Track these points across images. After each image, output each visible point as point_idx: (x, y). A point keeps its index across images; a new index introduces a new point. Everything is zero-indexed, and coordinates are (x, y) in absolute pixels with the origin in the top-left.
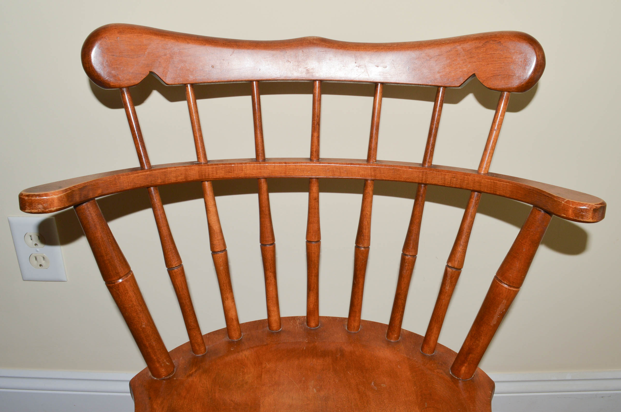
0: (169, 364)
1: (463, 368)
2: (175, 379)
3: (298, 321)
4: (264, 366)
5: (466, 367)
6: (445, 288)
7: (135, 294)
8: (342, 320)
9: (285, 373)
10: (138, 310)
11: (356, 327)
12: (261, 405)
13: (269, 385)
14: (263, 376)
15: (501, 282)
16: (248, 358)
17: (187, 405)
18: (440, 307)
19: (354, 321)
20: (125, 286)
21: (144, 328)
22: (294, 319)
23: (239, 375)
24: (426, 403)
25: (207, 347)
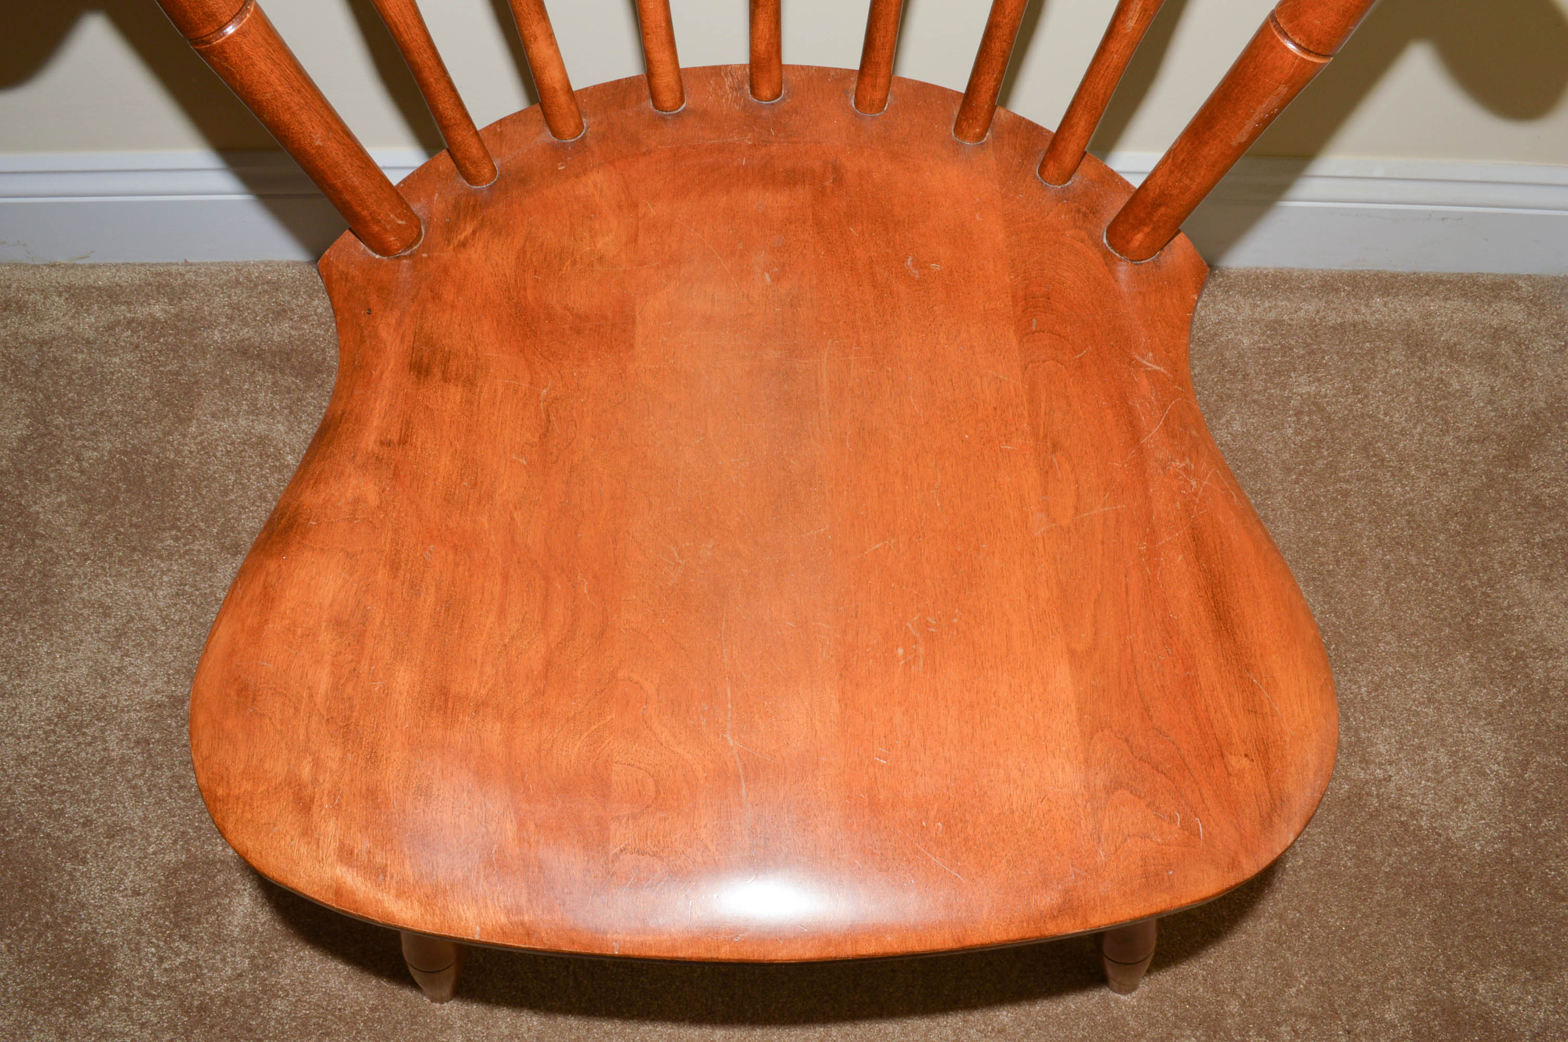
0: (404, 222)
1: (1139, 237)
2: (425, 255)
3: (728, 81)
4: (642, 210)
5: (1148, 233)
6: (1123, 22)
7: (274, 63)
8: (842, 75)
9: (696, 230)
10: (292, 104)
11: (877, 102)
12: (638, 317)
13: (655, 264)
14: (640, 239)
15: (1286, 35)
16: (602, 191)
17: (460, 325)
18: (1102, 72)
19: (874, 87)
20: (241, 49)
21: (319, 147)
22: (717, 72)
23: (581, 239)
24: (1034, 320)
25: (496, 163)
